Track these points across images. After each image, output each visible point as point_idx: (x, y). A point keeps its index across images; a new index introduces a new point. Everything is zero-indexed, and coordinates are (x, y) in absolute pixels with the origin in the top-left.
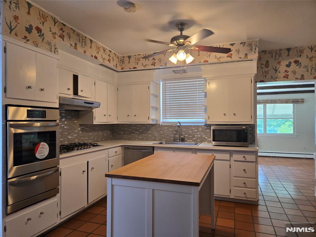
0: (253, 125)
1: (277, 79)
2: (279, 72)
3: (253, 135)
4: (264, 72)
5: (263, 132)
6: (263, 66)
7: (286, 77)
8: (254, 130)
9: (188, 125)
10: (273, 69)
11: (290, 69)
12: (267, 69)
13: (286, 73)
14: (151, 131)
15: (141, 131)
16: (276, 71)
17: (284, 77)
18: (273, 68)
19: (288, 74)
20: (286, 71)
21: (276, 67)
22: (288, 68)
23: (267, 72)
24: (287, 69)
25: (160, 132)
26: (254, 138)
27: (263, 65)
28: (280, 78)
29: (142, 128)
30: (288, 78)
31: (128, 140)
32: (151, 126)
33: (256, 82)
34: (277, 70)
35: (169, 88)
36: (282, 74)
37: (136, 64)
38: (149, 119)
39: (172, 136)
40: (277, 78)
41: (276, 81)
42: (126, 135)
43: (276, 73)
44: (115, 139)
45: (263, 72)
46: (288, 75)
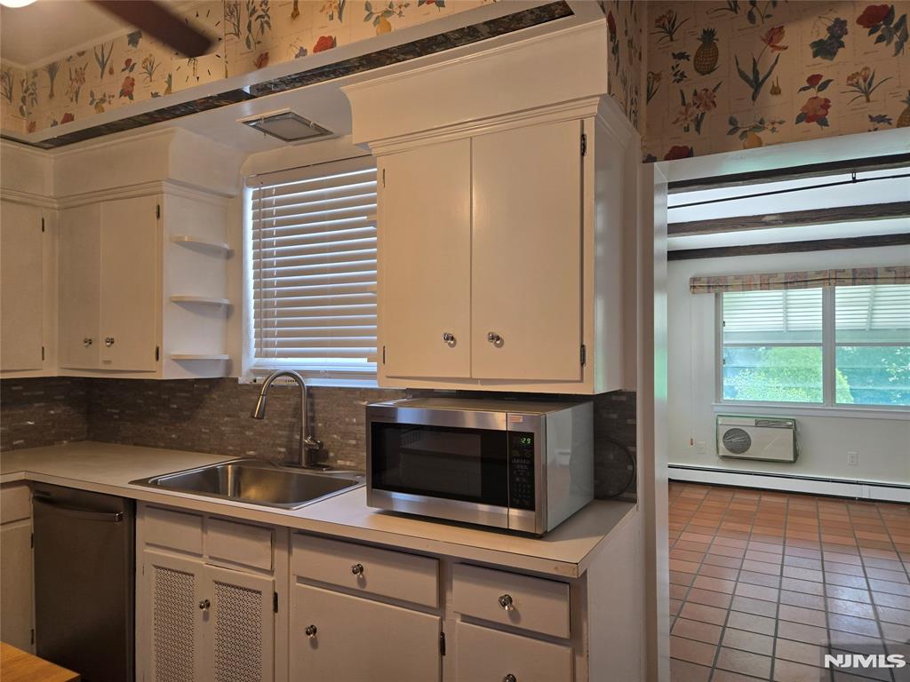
0: (624, 398)
1: (760, 134)
2: (776, 91)
3: (627, 452)
4: (689, 99)
5: (820, 400)
6: (687, 66)
7: (816, 116)
8: (629, 421)
9: (340, 388)
10: (742, 75)
11: (834, 69)
12: (709, 81)
13: (812, 92)
14: (207, 411)
15: (175, 406)
16: (757, 84)
17: (799, 119)
18: (739, 70)
19: (823, 95)
20: (813, 80)
21: (755, 64)
22: (827, 62)
23: (706, 100)
24: (823, 67)
25: (239, 417)
26: (630, 468)
27: (687, 58)
28: (781, 123)
29: (178, 394)
30: (823, 122)
31: (135, 444)
32: (207, 386)
33: (650, 159)
34: (761, 79)
35: (279, 213)
36: (793, 100)
37: (72, 100)
38: (157, 358)
39: (281, 436)
40: (760, 125)
41: (759, 144)
42: (129, 423)
43: (754, 98)
44: (95, 439)
45: (684, 103)
46: (826, 105)
